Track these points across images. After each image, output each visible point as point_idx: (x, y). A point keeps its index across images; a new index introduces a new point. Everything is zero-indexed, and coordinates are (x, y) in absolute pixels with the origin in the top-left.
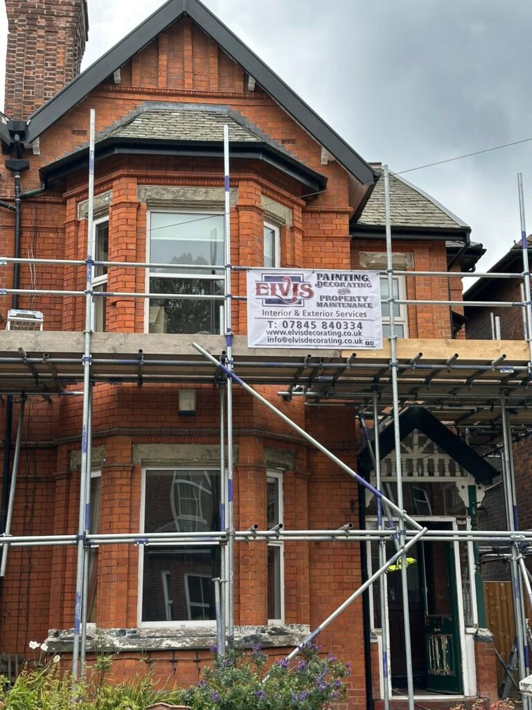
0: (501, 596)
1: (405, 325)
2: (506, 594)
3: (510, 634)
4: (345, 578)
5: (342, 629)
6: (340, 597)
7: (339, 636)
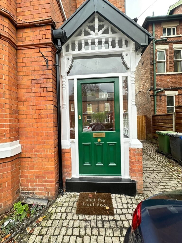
4: (42, 111)
5: (40, 143)
6: (39, 123)
7: (38, 147)
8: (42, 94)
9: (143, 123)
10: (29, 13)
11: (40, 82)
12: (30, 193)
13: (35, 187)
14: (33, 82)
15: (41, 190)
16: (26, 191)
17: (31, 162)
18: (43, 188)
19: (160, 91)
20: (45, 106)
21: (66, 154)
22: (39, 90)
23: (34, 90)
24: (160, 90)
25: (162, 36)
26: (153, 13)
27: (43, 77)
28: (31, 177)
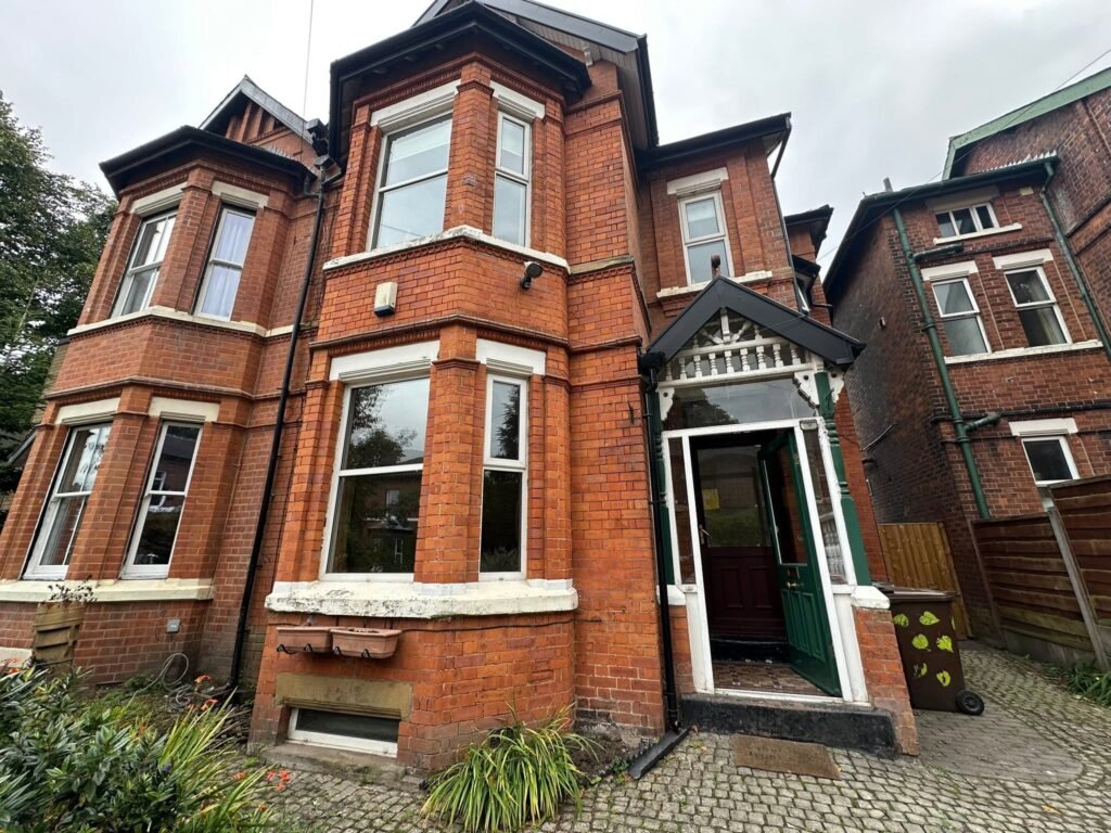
0: (901, 538)
1: (726, 239)
2: (908, 537)
3: (918, 577)
4: (624, 512)
5: (621, 586)
6: (618, 541)
7: (617, 595)
8: (622, 477)
9: (937, 559)
10: (592, 326)
11: (617, 451)
12: (600, 714)
13: (611, 699)
14: (603, 452)
15: (626, 707)
16: (589, 710)
17: (600, 634)
18: (632, 702)
19: (980, 425)
20: (631, 503)
21: (676, 621)
22: (614, 468)
24: (980, 421)
25: (939, 237)
26: (887, 182)
27: (623, 442)
28: (602, 671)
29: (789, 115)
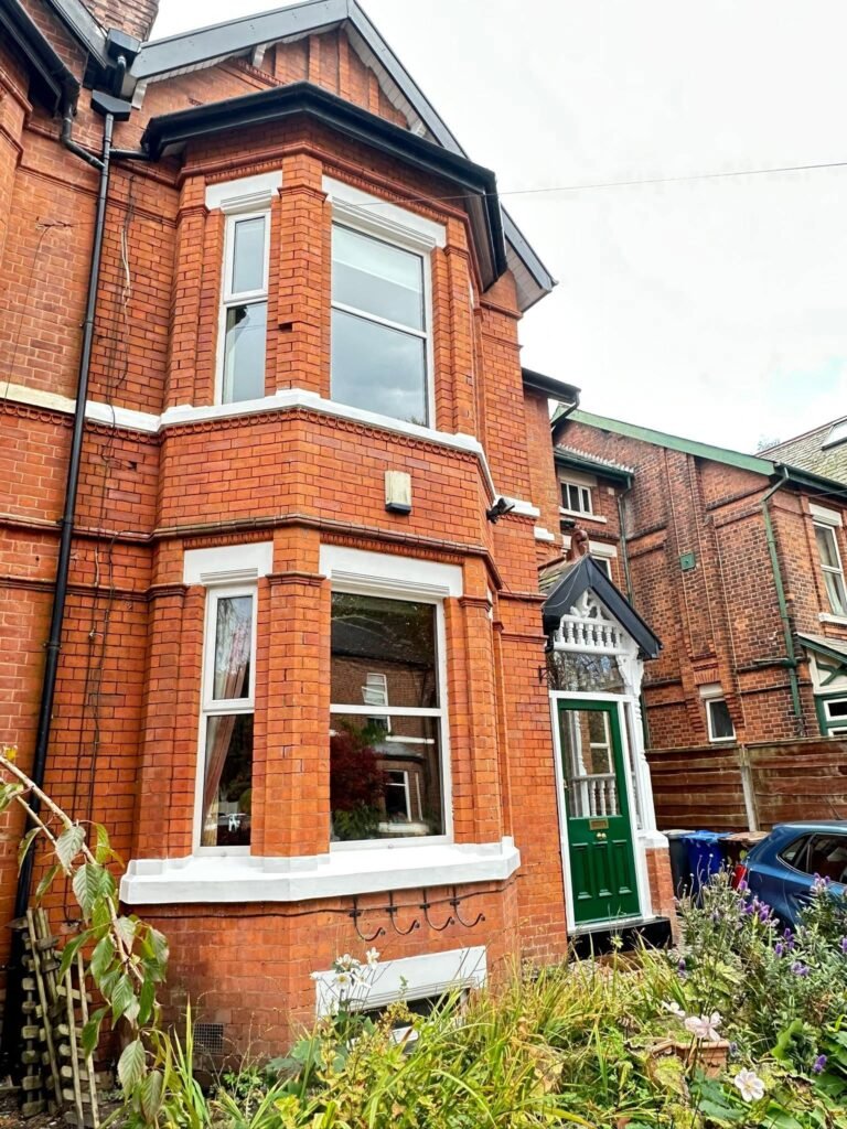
4: (537, 769)
5: (537, 840)
6: (533, 797)
7: (534, 849)
11: (531, 708)
13: (533, 946)
14: (519, 708)
18: (547, 945)
20: (541, 761)
22: (531, 726)
23: (522, 725)
27: (534, 700)
29: (579, 390)
